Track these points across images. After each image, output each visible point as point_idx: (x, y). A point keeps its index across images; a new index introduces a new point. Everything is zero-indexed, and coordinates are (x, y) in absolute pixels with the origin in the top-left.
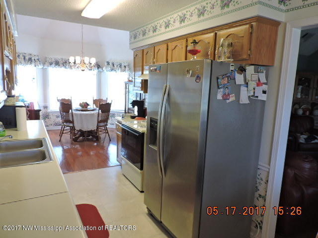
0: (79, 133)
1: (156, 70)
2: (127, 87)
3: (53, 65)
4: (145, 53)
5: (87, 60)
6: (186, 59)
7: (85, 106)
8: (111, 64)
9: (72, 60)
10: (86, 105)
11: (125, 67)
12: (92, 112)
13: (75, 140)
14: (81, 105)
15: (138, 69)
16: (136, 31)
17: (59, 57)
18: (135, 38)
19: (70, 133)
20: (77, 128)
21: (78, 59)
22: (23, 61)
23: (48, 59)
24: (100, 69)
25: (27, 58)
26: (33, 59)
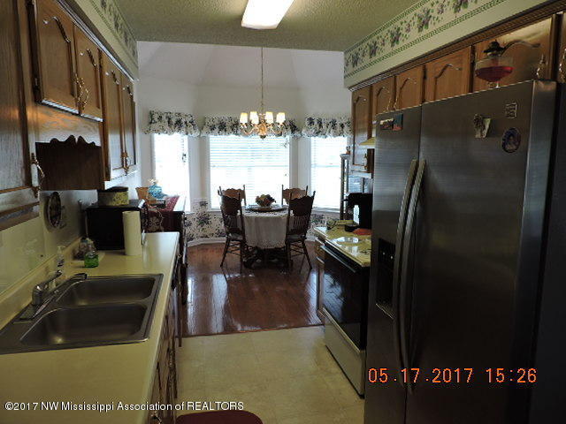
0: (256, 252)
1: (391, 124)
2: (346, 165)
3: (217, 130)
4: (375, 93)
5: (269, 117)
6: (471, 90)
7: (265, 202)
8: (316, 123)
9: (243, 119)
10: (269, 199)
11: (342, 126)
12: (278, 214)
13: (247, 265)
14: (258, 200)
15: (361, 127)
16: (357, 49)
17: (224, 116)
18: (355, 63)
19: (238, 252)
20: (251, 243)
21: (255, 118)
22: (166, 127)
23: (207, 120)
24: (297, 133)
25: (174, 121)
26: (183, 121)
